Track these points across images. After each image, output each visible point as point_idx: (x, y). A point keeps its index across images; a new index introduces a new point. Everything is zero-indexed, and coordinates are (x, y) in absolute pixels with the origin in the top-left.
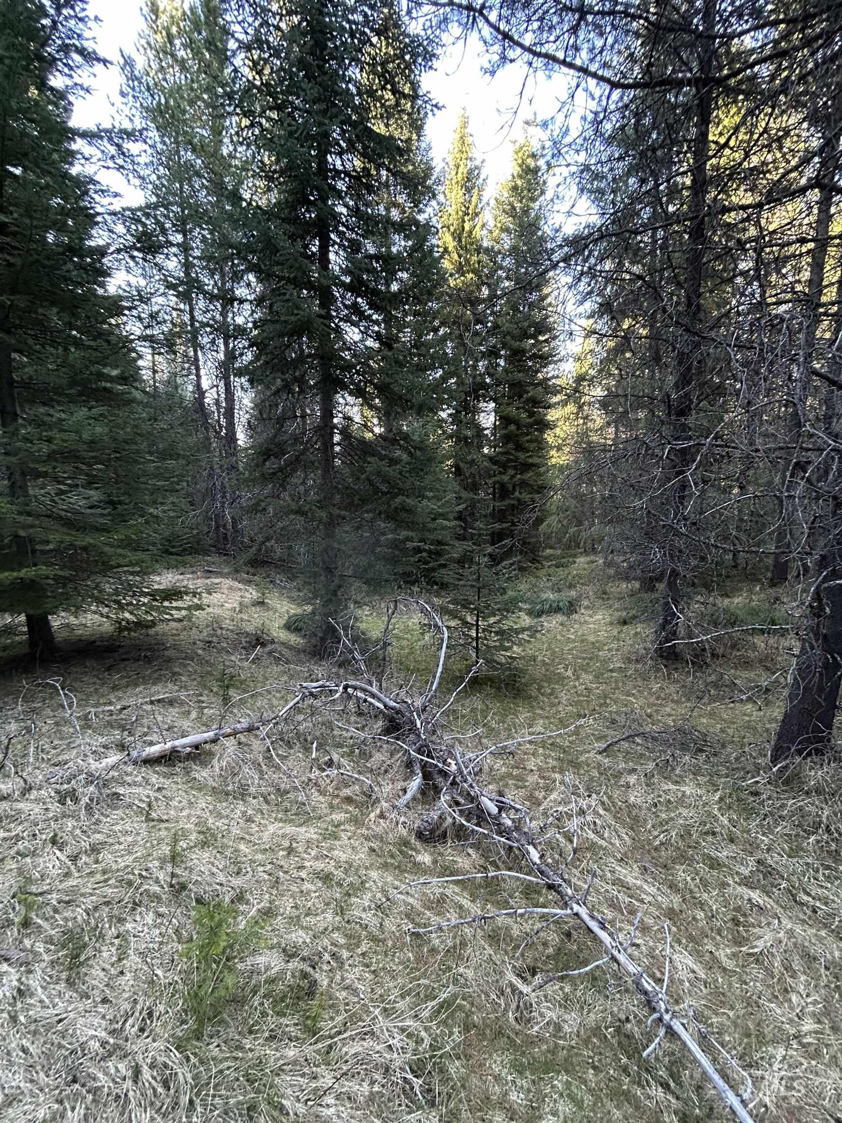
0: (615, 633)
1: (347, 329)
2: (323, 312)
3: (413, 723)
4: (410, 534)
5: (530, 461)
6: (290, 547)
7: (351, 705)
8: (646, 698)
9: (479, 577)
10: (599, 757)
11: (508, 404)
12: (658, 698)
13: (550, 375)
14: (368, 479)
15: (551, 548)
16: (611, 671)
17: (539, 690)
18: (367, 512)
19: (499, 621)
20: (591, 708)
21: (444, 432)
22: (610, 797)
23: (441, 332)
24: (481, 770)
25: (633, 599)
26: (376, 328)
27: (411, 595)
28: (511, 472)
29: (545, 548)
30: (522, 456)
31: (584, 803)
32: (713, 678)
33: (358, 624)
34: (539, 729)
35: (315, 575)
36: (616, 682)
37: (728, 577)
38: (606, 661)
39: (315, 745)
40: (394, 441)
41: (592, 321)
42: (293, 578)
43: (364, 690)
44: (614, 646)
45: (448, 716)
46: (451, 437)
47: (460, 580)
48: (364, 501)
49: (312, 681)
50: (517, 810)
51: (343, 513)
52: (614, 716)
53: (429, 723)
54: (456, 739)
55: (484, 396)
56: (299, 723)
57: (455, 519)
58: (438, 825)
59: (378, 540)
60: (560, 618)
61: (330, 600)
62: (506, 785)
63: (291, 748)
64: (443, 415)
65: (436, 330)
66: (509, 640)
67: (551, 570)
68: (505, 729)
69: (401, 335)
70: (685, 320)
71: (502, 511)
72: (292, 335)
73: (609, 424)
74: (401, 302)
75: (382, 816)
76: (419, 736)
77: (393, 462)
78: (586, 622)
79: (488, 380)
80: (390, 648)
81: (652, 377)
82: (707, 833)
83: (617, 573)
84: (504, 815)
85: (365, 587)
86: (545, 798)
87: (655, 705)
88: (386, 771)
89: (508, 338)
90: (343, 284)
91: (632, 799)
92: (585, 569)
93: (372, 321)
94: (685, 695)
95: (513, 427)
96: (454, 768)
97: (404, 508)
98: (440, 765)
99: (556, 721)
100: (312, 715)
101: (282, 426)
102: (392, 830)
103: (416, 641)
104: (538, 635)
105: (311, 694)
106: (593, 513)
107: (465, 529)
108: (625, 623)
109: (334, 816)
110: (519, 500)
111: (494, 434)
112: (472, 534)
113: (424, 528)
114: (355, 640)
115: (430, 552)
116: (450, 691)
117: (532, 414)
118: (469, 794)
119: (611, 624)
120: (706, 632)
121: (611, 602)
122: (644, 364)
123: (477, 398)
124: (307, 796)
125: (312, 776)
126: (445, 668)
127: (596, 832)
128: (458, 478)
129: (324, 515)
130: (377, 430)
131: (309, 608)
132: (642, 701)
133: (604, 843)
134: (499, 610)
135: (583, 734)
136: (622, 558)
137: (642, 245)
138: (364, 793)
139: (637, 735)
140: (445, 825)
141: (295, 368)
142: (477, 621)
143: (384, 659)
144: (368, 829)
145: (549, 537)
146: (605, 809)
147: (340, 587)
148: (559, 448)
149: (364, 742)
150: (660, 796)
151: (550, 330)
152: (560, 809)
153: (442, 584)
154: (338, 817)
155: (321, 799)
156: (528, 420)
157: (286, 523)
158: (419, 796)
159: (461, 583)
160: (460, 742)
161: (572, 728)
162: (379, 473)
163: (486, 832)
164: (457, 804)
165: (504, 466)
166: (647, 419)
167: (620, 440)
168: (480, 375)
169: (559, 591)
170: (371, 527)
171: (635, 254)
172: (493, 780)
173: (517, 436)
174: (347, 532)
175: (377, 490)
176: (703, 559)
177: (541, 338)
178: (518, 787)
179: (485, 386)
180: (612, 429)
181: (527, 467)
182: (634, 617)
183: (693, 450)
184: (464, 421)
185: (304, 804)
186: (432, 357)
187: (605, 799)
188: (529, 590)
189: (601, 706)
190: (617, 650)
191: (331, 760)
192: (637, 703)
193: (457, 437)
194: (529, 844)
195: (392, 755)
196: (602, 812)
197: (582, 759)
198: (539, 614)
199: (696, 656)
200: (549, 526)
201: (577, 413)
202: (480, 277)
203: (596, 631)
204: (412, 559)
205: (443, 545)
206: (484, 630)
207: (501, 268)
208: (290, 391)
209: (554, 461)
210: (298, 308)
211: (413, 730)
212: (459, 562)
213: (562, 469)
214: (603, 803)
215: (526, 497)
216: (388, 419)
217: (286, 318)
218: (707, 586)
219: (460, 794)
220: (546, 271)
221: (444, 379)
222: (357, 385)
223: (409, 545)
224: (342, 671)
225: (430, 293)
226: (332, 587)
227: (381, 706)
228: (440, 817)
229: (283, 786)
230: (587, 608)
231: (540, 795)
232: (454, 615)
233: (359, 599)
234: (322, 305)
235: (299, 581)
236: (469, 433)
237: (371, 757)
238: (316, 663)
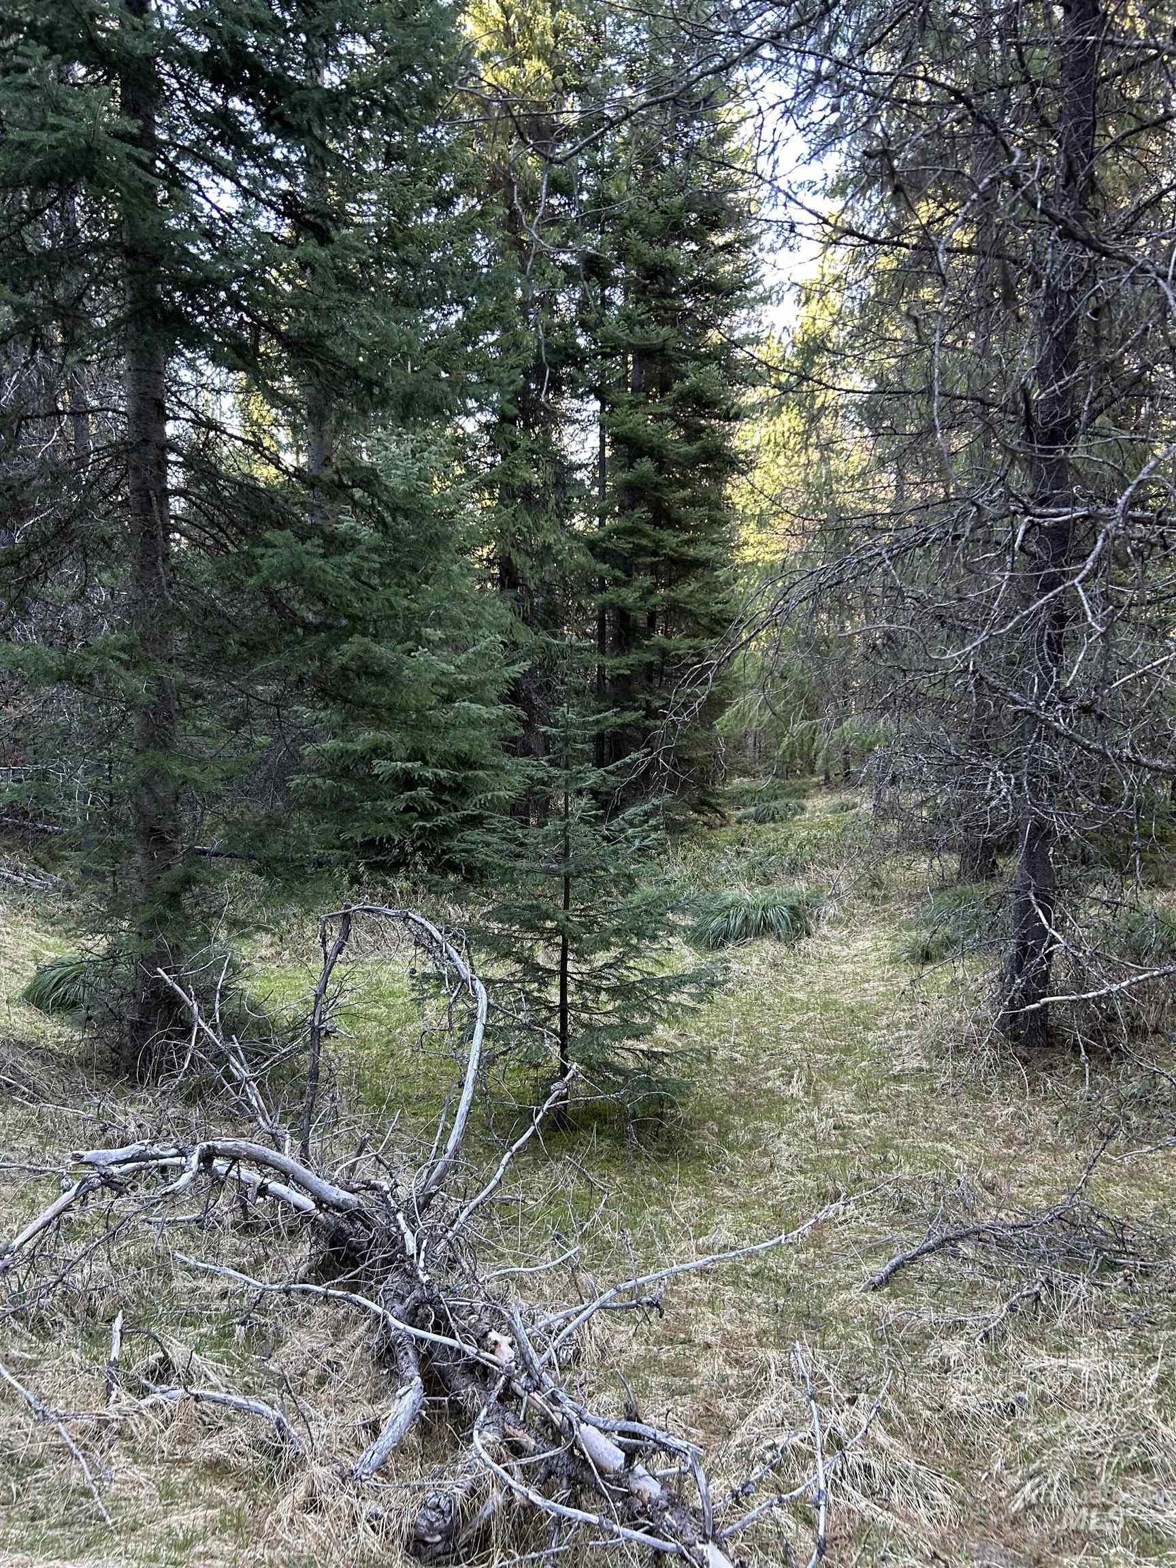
0: (904, 983)
1: (204, 182)
2: (133, 126)
3: (396, 1242)
4: (383, 736)
5: (692, 552)
6: (44, 775)
7: (223, 1205)
8: (981, 1144)
9: (567, 849)
10: (872, 1298)
11: (634, 406)
12: (1009, 1142)
13: (737, 335)
14: (266, 589)
15: (745, 773)
16: (897, 1079)
17: (721, 1135)
18: (266, 677)
19: (618, 962)
20: (851, 1173)
21: (471, 472)
22: (902, 1400)
23: (459, 209)
24: (577, 1354)
25: (946, 897)
26: (284, 185)
27: (388, 899)
28: (645, 580)
29: (730, 774)
30: (670, 539)
31: (839, 1421)
32: (1135, 1086)
33: (242, 984)
34: (724, 1236)
35: (116, 851)
36: (909, 1106)
37: (1162, 839)
38: (882, 1056)
39: (118, 1324)
40: (337, 490)
41: (838, 203)
42: (51, 860)
43: (260, 1162)
44: (902, 1016)
45: (489, 1218)
46: (489, 484)
47: (519, 856)
48: (255, 648)
49: (108, 1145)
50: (673, 1453)
51: (195, 681)
52: (907, 1192)
53: (435, 1240)
54: (512, 1277)
55: (572, 381)
56: (71, 1264)
57: (503, 700)
58: (464, 1516)
59: (295, 756)
60: (769, 947)
61: (161, 920)
62: (644, 1391)
63: (47, 1336)
64: (470, 425)
65: (445, 202)
66: (644, 1009)
67: (747, 829)
68: (638, 1245)
69: (351, 207)
70: (1063, 210)
71: (622, 682)
72: (43, 184)
73: (882, 462)
74: (351, 116)
75: (312, 1504)
76: (411, 1276)
77: (336, 544)
78: (832, 959)
79: (582, 341)
80: (329, 1045)
81: (985, 349)
82: (1131, 1469)
83: (905, 835)
84: (639, 1469)
85: (260, 883)
86: (743, 1416)
87: (1000, 1159)
88: (322, 1380)
89: (632, 233)
90: (188, 58)
91: (956, 1400)
92: (827, 826)
93: (272, 163)
94: (1071, 1130)
95: (646, 465)
96: (506, 1354)
97: (368, 670)
98: (471, 1350)
99: (767, 1215)
100: (112, 1236)
101: (16, 437)
102: (340, 1539)
103: (401, 1023)
104: (717, 996)
105: (108, 1181)
106: (846, 686)
107: (527, 725)
108: (926, 957)
109: (174, 1519)
110: (664, 652)
111: (600, 482)
112: (547, 738)
113: (422, 724)
114: (231, 1026)
115: (438, 786)
116: (492, 1152)
117: (693, 433)
118: (547, 1422)
119: (894, 960)
120: (1117, 973)
121: (892, 906)
122: (965, 316)
123: (556, 385)
124: (94, 1468)
125: (111, 1412)
126: (481, 1094)
127: (871, 1493)
128: (510, 594)
129: (139, 684)
130: (289, 459)
131: (99, 944)
132: (970, 1153)
133: (887, 1519)
134: (617, 932)
135: (832, 1240)
136: (916, 797)
137: (958, 22)
138: (259, 1445)
139: (961, 1237)
140: (484, 1512)
141: (54, 278)
142: (564, 960)
143: (314, 1075)
144: (271, 1546)
145: (739, 747)
146: (892, 1432)
147: (188, 881)
148: (762, 522)
149: (258, 1304)
150: (1021, 1387)
151: (738, 218)
152: (781, 1440)
153: (470, 869)
154: (188, 1518)
155: (138, 1473)
156: (685, 449)
157: (29, 707)
158: (414, 1439)
159: (523, 864)
160: (522, 1286)
161: (805, 1228)
162: (295, 575)
163: (594, 1518)
164: (517, 1450)
165: (627, 565)
166: (971, 454)
167: (909, 505)
168: (561, 326)
169: (767, 880)
170: (277, 722)
171: (943, 43)
172: (612, 1379)
173: (657, 487)
174: (205, 733)
175: (292, 621)
176: (1106, 795)
177: (719, 240)
178: (673, 1392)
179: (574, 357)
180: (888, 478)
181: (682, 567)
182: (949, 943)
183: (1082, 531)
184: (524, 443)
185: (87, 1493)
186: (439, 273)
187: (891, 1405)
188: (693, 878)
189: (874, 1167)
190: (910, 1026)
191: (165, 1361)
192: (962, 1155)
193: (506, 486)
194: (706, 1539)
195: (338, 1333)
196: (883, 1439)
197: (832, 1306)
198: (719, 940)
199: (1095, 1034)
200: (741, 717)
201: (806, 434)
202: (558, 71)
203: (859, 980)
204: (389, 806)
205: (472, 766)
206: (581, 986)
207: (614, 51)
208: (39, 342)
209: (749, 553)
210: (58, 109)
211: (396, 1260)
212: (514, 810)
213: (772, 573)
214: (886, 1416)
215: (680, 643)
216: (319, 432)
217: (26, 136)
218: (1119, 864)
219: (525, 1424)
220: (728, 65)
221: (468, 332)
222: (231, 335)
223: (381, 767)
224: (194, 1114)
225: (428, 101)
226: (166, 882)
227: (307, 1203)
228: (473, 1491)
229: (22, 1448)
230: (835, 922)
231: (728, 1408)
232: (502, 949)
233: (241, 914)
234: (131, 107)
235: (67, 872)
236: (536, 478)
237: (279, 1342)
238: (119, 1094)
